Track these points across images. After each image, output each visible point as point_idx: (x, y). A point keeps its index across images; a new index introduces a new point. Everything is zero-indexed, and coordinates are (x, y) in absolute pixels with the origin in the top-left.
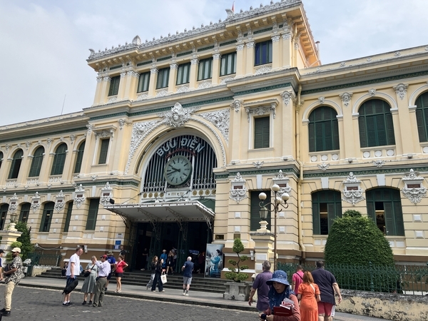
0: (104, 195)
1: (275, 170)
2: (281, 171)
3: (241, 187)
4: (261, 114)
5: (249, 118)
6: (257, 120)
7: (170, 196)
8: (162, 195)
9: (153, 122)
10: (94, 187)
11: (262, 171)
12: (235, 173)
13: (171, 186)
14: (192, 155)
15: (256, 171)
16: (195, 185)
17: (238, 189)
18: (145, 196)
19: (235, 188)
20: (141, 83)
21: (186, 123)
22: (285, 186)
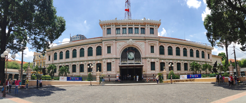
0: (113, 62)
1: (156, 58)
3: (149, 61)
6: (151, 46)
7: (129, 62)
8: (127, 62)
11: (153, 58)
12: (148, 58)
13: (129, 59)
14: (134, 52)
16: (135, 60)
18: (122, 62)
20: (117, 31)
21: (133, 44)
22: (158, 61)
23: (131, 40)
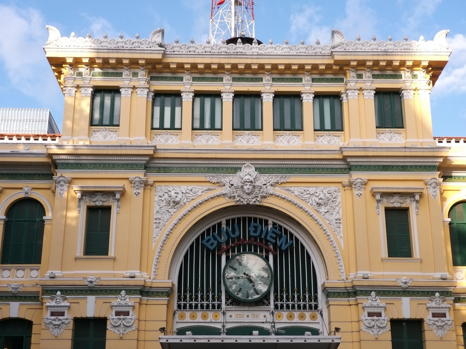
0: (118, 314)
1: (428, 292)
2: (437, 294)
3: (379, 315)
4: (397, 205)
5: (378, 208)
7: (233, 319)
8: (216, 317)
10: (91, 299)
11: (409, 292)
12: (367, 293)
13: (234, 301)
14: (267, 251)
15: (399, 292)
16: (279, 303)
17: (375, 318)
18: (182, 317)
19: (370, 314)
20: (157, 110)
21: (264, 200)
22: (444, 315)
23: (248, 172)
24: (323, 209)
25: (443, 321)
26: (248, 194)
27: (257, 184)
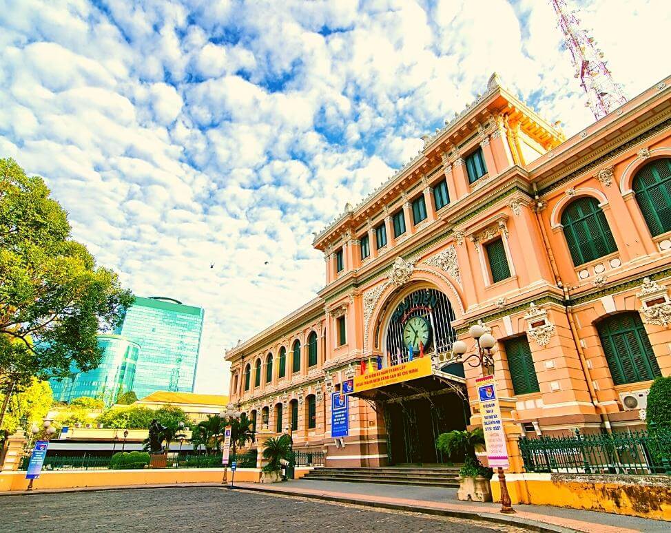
1: (525, 305)
2: (532, 304)
4: (491, 237)
5: (476, 247)
6: (486, 247)
9: (379, 285)
10: (339, 372)
11: (508, 310)
15: (500, 313)
16: (440, 347)
20: (363, 248)
21: (411, 277)
22: (543, 323)
24: (446, 267)
25: (542, 329)
26: (401, 277)
27: (403, 268)
